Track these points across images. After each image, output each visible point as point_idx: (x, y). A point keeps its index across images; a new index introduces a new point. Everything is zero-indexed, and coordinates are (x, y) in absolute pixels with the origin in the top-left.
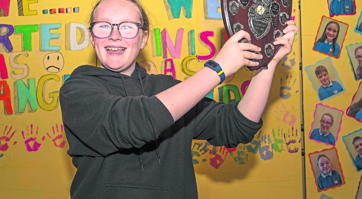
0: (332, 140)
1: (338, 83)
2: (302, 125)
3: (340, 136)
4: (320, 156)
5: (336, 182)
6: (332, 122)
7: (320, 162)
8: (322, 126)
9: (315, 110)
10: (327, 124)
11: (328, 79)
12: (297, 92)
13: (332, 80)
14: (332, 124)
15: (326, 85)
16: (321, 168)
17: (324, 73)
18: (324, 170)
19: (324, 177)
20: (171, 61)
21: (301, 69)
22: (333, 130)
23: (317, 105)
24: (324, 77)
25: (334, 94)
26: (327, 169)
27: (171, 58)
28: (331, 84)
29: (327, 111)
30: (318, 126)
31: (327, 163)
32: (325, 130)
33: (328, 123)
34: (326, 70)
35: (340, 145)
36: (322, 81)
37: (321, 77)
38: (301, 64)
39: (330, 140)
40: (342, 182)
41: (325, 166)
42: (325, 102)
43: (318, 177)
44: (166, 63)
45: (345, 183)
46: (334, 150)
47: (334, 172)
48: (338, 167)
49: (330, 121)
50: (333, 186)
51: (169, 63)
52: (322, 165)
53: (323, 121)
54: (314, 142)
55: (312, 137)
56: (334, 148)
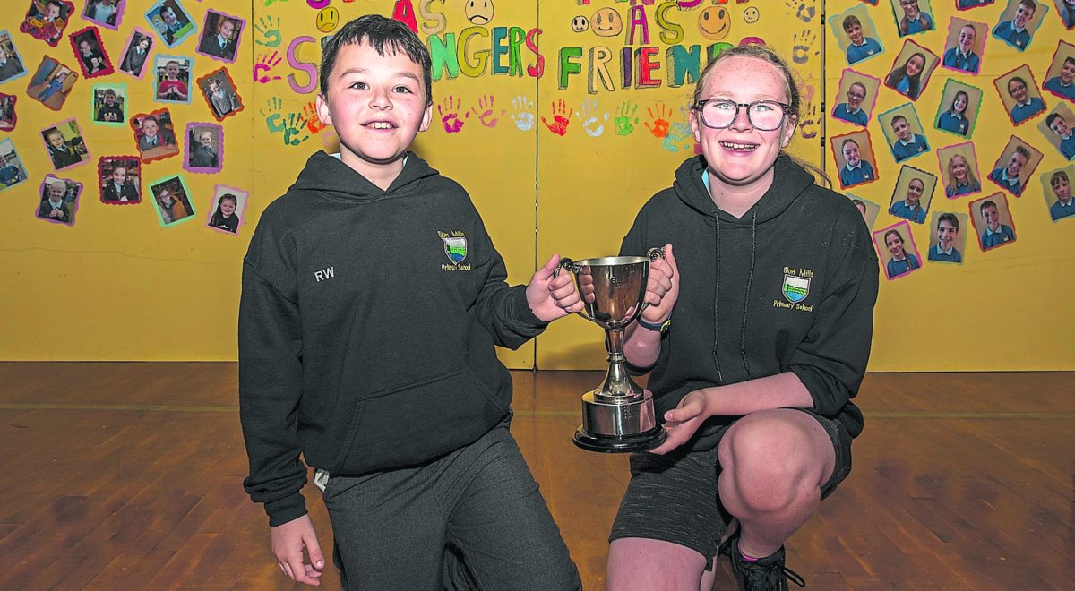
0: (862, 119)
1: (874, 41)
2: (823, 104)
3: (875, 113)
4: (846, 141)
5: (867, 177)
6: (865, 94)
7: (845, 148)
8: (850, 99)
9: (841, 76)
10: (857, 96)
11: (860, 34)
12: (817, 53)
13: (867, 36)
14: (864, 98)
15: (857, 42)
16: (847, 157)
17: (856, 26)
18: (850, 159)
19: (851, 169)
20: (641, 8)
21: (823, 23)
22: (865, 106)
23: (844, 71)
24: (855, 32)
25: (869, 55)
26: (854, 159)
27: (642, 4)
28: (865, 42)
29: (858, 79)
30: (845, 100)
31: (856, 151)
32: (855, 105)
33: (859, 95)
34: (859, 23)
35: (873, 125)
36: (852, 38)
37: (851, 32)
38: (823, 16)
39: (861, 119)
40: (875, 177)
41: (852, 155)
42: (855, 66)
43: (842, 168)
44: (634, 11)
45: (878, 178)
46: (865, 133)
47: (863, 163)
48: (870, 155)
49: (862, 94)
50: (863, 181)
51: (638, 12)
52: (849, 152)
53: (851, 93)
54: (838, 121)
55: (835, 115)
56: (865, 130)
